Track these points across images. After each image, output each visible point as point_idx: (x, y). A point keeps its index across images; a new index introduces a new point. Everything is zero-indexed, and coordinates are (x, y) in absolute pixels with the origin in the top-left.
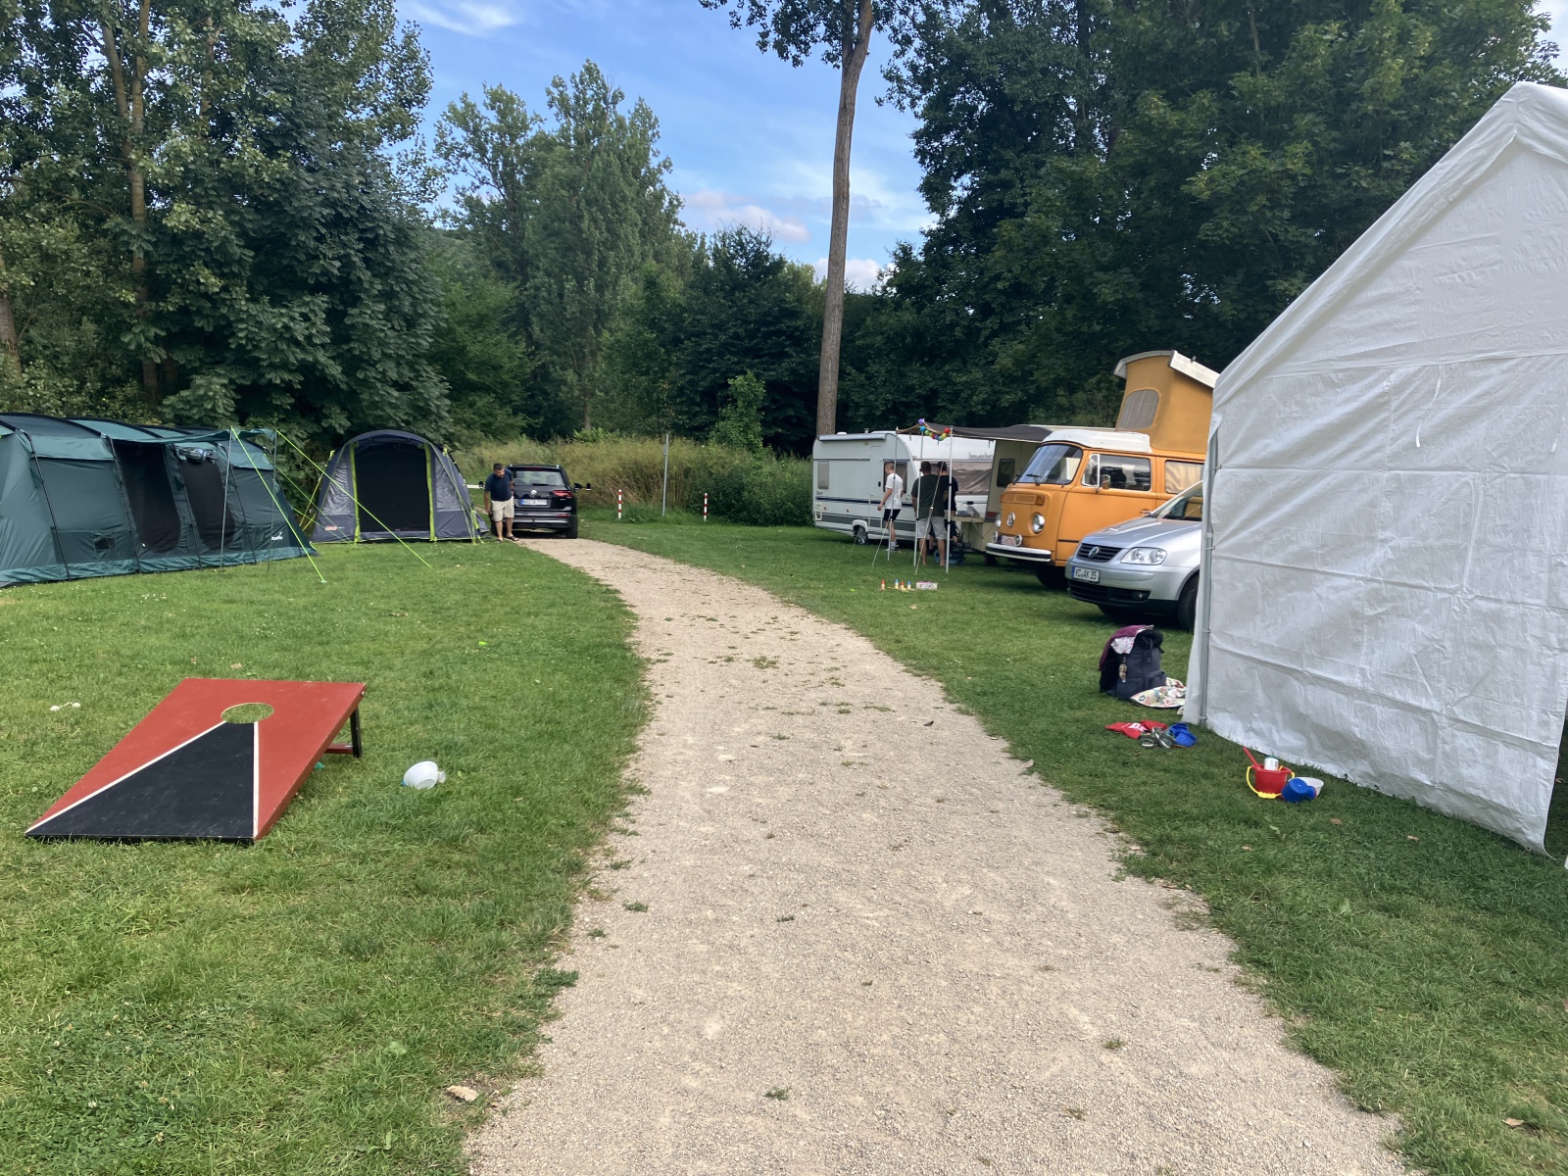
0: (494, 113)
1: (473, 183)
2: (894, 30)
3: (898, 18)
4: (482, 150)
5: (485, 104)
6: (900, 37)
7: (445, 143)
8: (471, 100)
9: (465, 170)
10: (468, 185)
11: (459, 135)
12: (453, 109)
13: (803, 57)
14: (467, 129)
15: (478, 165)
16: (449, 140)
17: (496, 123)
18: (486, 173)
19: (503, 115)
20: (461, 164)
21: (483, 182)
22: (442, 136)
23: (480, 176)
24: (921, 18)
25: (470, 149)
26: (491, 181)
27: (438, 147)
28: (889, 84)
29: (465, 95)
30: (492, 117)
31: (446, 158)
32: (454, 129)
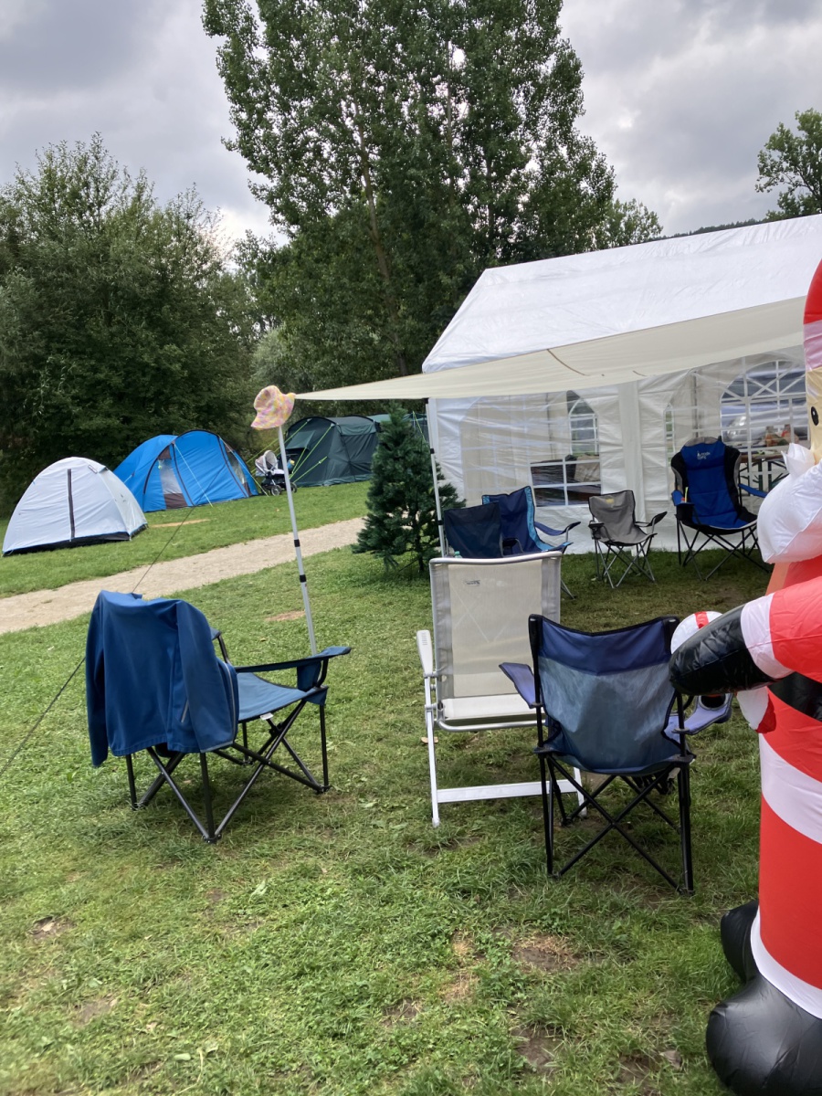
0: (803, 132)
1: (789, 188)
4: (794, 163)
5: (798, 127)
7: (765, 166)
8: (786, 128)
9: (782, 180)
10: (787, 191)
11: (776, 155)
12: (773, 138)
14: (782, 150)
15: (791, 174)
16: (768, 162)
17: (804, 139)
18: (799, 178)
19: (810, 131)
20: (780, 177)
21: (796, 185)
22: (763, 159)
23: (794, 181)
25: (785, 165)
26: (803, 184)
27: (761, 171)
29: (782, 126)
30: (802, 135)
31: (769, 175)
32: (772, 152)
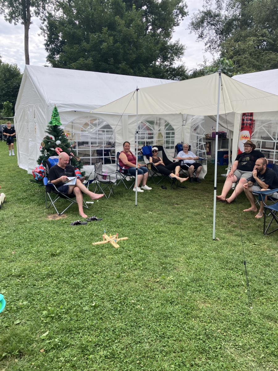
2: (41, 17)
3: (41, 14)
6: (42, 19)
13: (17, 23)
24: (47, 15)
28: (41, 31)
